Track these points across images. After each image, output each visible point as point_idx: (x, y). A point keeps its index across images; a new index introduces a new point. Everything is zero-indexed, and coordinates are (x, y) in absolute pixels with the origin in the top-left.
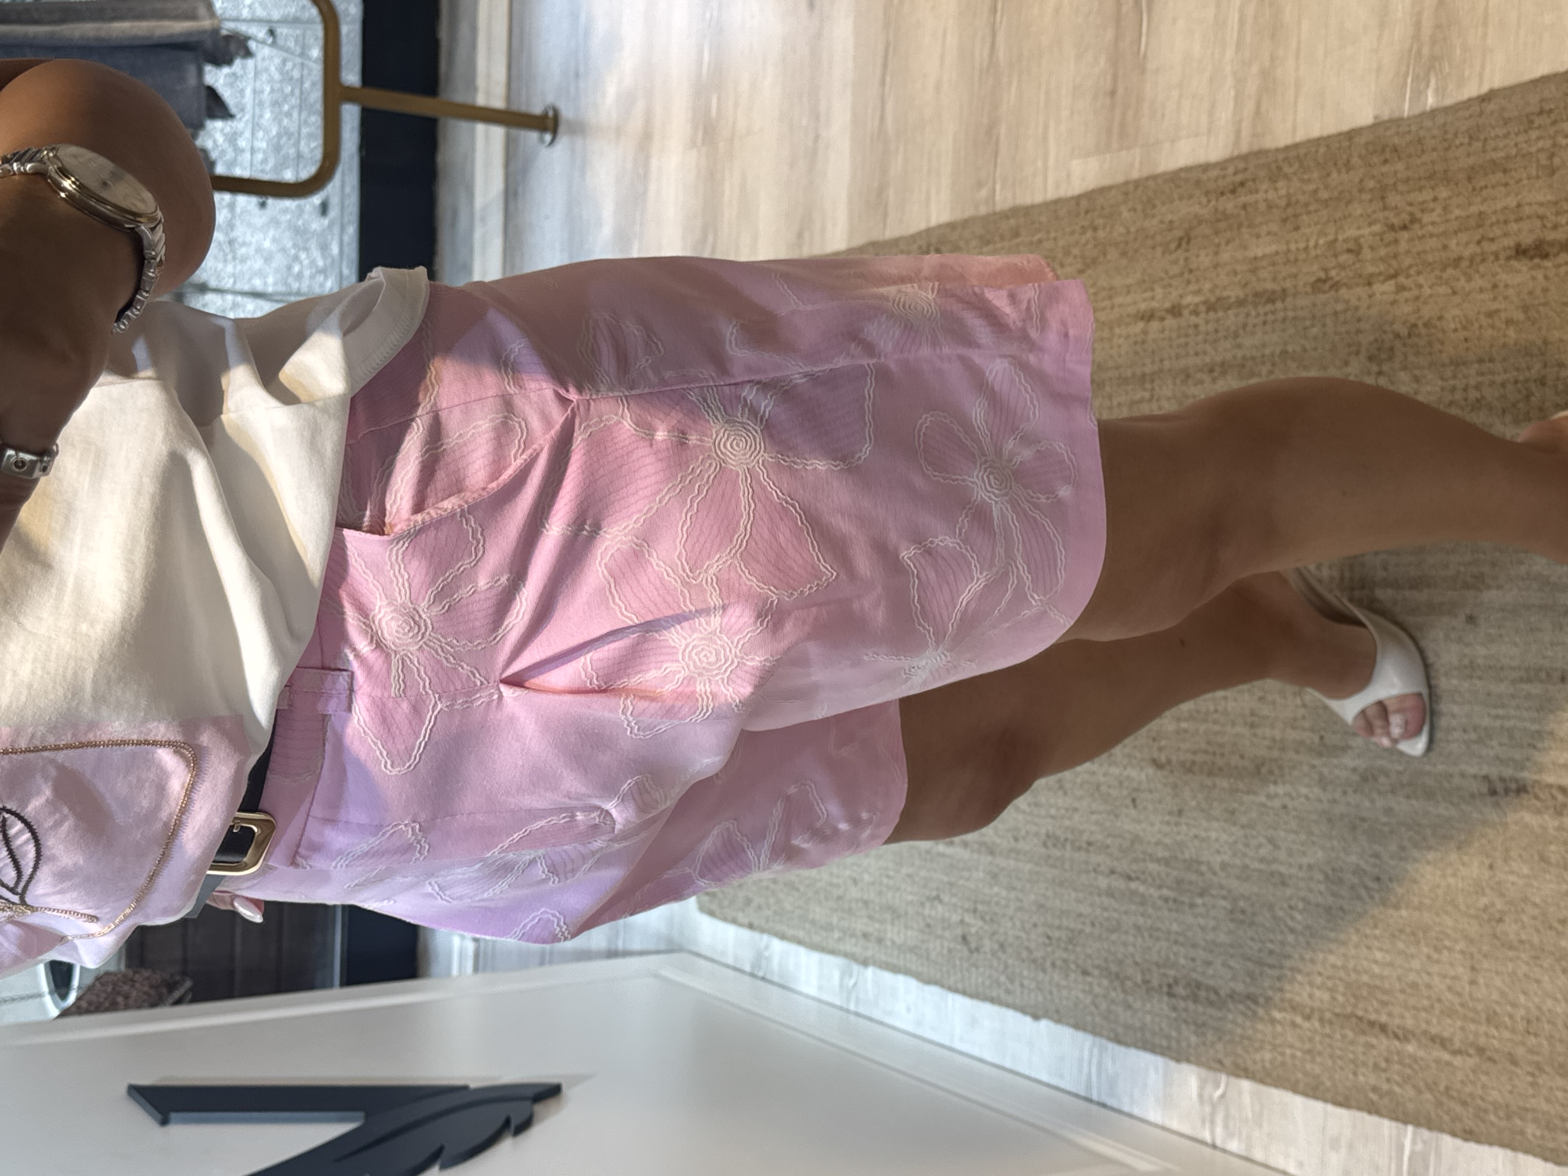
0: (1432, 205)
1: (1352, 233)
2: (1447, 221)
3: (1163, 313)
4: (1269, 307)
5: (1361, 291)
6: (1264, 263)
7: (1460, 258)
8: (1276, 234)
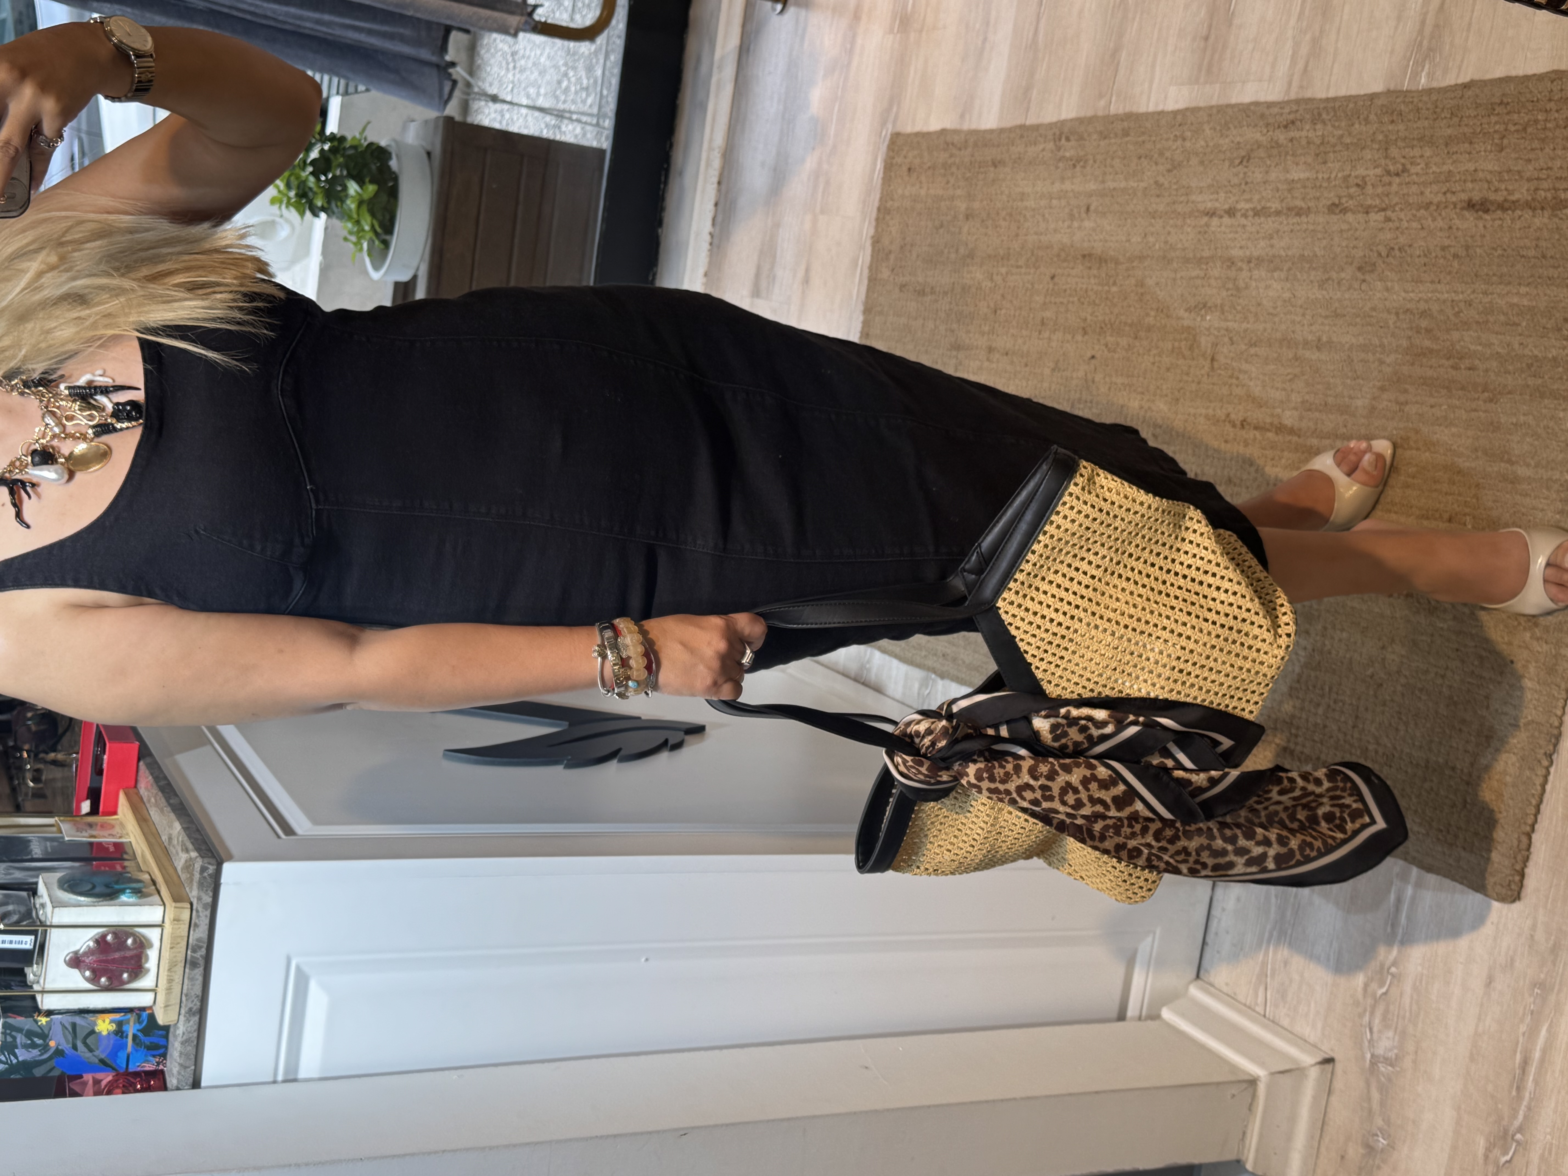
0: (1419, 161)
1: (1361, 171)
2: (1427, 174)
3: (1222, 213)
4: (1296, 219)
5: (1361, 217)
6: (1299, 185)
7: (1431, 203)
8: (1309, 165)
